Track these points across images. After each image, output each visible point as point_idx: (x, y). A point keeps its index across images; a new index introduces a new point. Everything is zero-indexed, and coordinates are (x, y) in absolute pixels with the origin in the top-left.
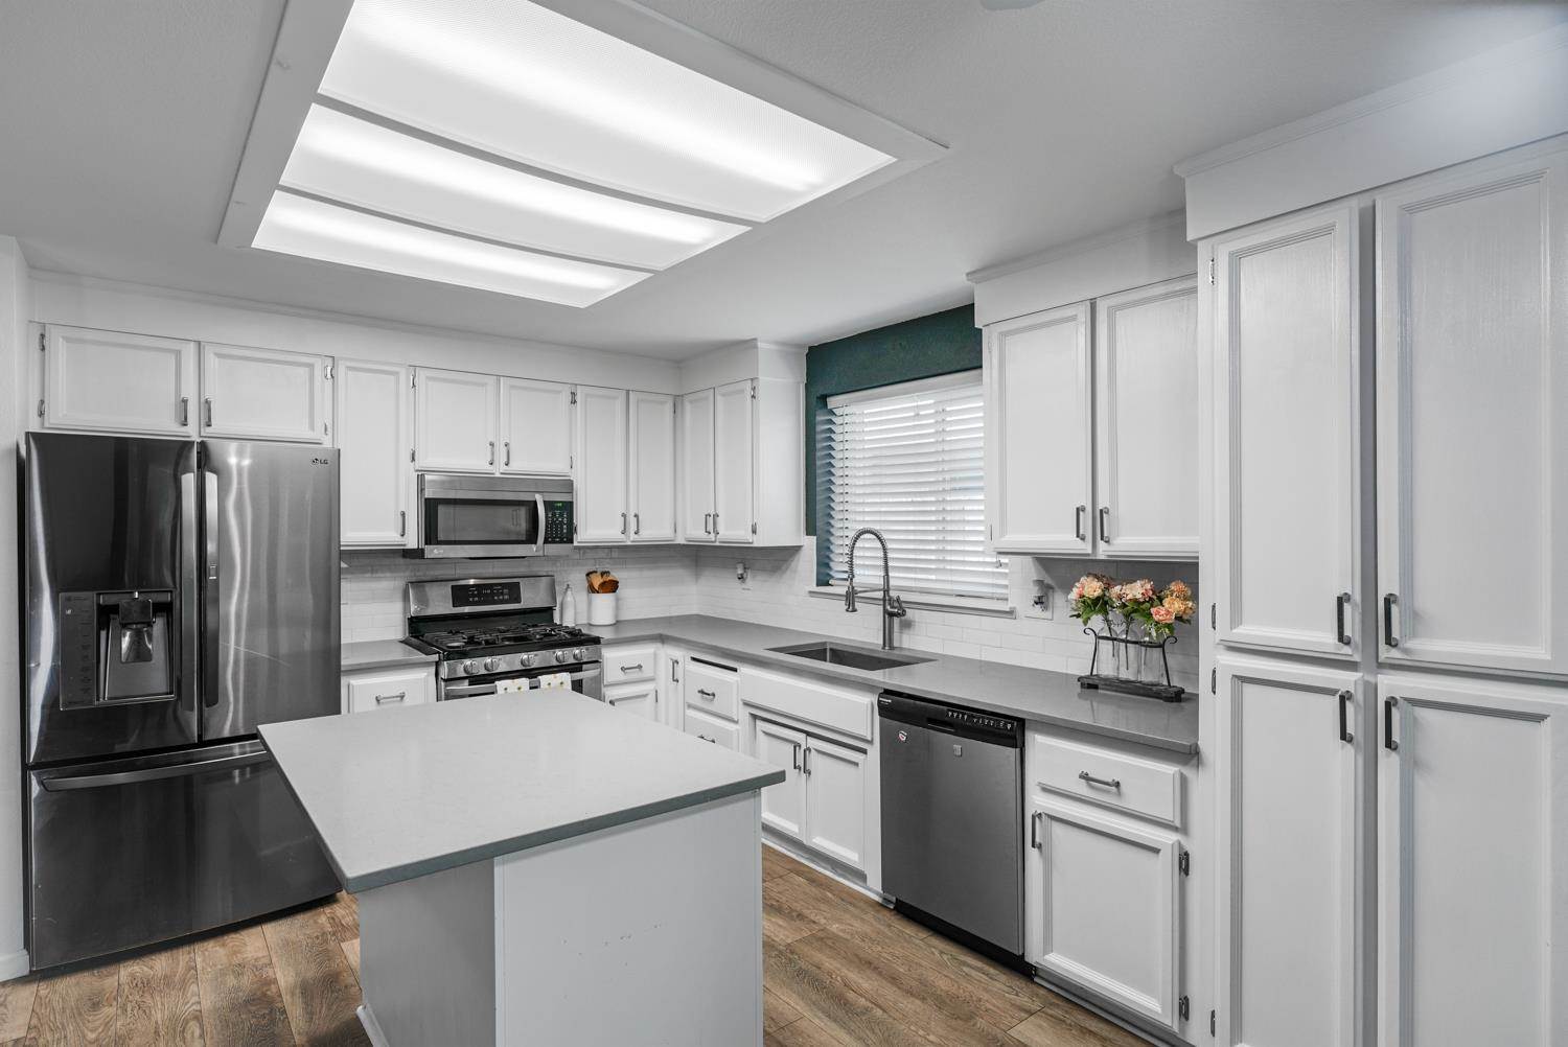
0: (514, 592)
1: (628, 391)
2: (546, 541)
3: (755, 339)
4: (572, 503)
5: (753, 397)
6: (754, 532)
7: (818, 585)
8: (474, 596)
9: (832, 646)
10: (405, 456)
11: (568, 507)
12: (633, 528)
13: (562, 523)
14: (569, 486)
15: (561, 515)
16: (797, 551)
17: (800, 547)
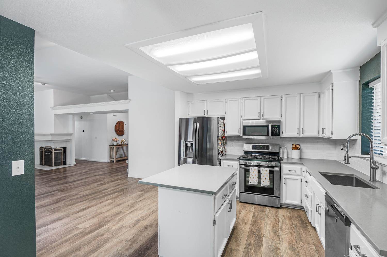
0: (268, 147)
1: (300, 94)
2: (272, 135)
3: (331, 70)
4: (280, 126)
5: (332, 89)
6: (332, 134)
7: (362, 154)
8: (258, 147)
9: (356, 177)
10: (240, 117)
11: (279, 127)
12: (301, 132)
13: (277, 131)
14: (279, 121)
15: (276, 129)
16: (356, 141)
17: (357, 140)
